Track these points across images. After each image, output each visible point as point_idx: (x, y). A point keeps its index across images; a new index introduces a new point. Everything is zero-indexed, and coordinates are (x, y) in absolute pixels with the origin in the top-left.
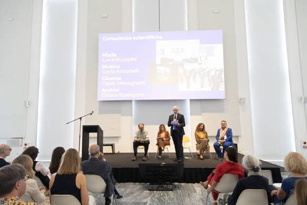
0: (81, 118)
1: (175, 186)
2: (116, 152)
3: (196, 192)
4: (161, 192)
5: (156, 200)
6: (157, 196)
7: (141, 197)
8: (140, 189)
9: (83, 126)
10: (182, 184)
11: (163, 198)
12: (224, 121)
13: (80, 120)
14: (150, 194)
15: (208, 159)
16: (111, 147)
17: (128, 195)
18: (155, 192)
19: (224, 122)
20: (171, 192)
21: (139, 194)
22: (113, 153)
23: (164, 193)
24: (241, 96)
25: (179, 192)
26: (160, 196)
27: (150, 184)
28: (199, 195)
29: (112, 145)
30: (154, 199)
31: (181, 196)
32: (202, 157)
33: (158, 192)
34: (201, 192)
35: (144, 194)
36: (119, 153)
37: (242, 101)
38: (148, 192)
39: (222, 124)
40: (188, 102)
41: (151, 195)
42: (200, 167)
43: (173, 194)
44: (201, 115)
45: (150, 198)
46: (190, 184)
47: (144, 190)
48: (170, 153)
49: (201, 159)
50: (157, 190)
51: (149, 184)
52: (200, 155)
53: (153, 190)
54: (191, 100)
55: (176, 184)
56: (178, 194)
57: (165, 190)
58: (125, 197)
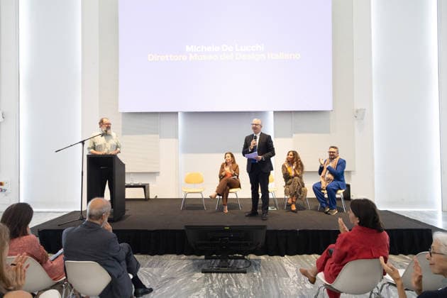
0: (83, 142)
1: (250, 263)
2: (152, 196)
3: (288, 276)
4: (224, 275)
5: (215, 295)
6: (217, 285)
7: (188, 287)
8: (188, 269)
9: (88, 156)
10: (262, 257)
11: (229, 291)
12: (333, 147)
13: (81, 144)
14: (206, 280)
15: (305, 211)
16: (142, 189)
17: (164, 283)
18: (214, 275)
19: (333, 150)
20: (243, 275)
21: (185, 280)
22: (147, 199)
23: (229, 278)
24: (358, 107)
25: (257, 274)
26: (224, 286)
27: (206, 259)
28: (294, 282)
29: (144, 187)
30: (211, 292)
31: (261, 285)
32: (294, 208)
33: (220, 275)
34: (297, 277)
35: (195, 281)
36: (156, 199)
37: (359, 115)
38: (200, 275)
39: (330, 152)
40: (271, 115)
41: (207, 284)
42: (293, 228)
43: (246, 281)
44: (291, 136)
45: (204, 289)
46: (275, 257)
47: (196, 271)
48: (240, 199)
49: (293, 211)
50: (217, 272)
51: (203, 257)
52: (291, 205)
53: (211, 272)
54: (275, 112)
55: (252, 257)
56: (255, 281)
57: (231, 272)
58: (158, 287)
